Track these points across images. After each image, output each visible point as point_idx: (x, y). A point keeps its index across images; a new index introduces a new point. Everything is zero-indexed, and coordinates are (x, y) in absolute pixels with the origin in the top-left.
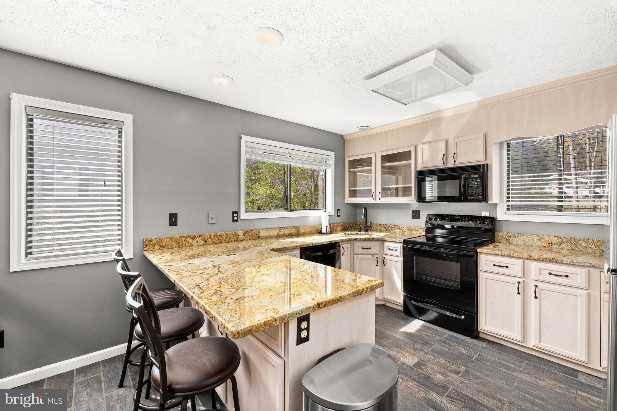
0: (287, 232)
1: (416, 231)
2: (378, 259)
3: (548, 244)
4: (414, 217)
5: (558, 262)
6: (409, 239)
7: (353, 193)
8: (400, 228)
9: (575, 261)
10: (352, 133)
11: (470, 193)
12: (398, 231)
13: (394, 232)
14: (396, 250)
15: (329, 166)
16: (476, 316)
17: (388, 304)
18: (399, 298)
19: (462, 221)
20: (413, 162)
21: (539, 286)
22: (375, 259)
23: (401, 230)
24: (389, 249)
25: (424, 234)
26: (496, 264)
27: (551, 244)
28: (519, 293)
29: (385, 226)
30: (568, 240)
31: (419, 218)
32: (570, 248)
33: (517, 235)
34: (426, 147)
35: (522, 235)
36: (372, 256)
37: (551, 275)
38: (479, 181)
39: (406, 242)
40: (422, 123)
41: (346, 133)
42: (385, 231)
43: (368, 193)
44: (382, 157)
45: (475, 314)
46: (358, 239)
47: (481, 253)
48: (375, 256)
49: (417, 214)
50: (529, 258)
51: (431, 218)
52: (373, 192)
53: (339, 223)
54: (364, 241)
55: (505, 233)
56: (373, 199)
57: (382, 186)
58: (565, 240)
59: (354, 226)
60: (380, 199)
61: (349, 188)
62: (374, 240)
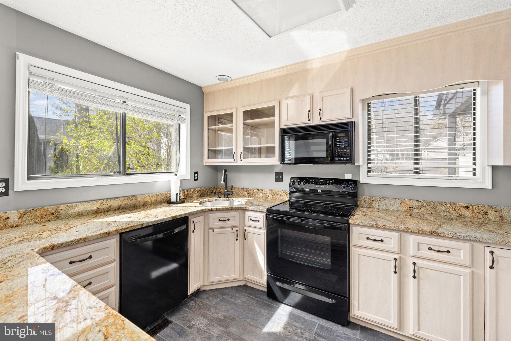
0: (115, 204)
1: (280, 196)
2: (238, 232)
3: (408, 208)
4: (277, 180)
5: (439, 235)
6: (272, 208)
7: (214, 153)
8: (263, 193)
9: (459, 235)
10: (211, 85)
11: (337, 154)
12: (261, 195)
13: (257, 197)
14: (259, 221)
15: (183, 120)
16: (348, 299)
17: (249, 284)
18: (262, 277)
19: (326, 184)
20: (276, 118)
21: (417, 264)
22: (234, 233)
23: (264, 195)
24: (251, 220)
25: (288, 199)
26: (371, 237)
27: (411, 208)
28: (395, 272)
29: (247, 190)
30: (427, 204)
31: (282, 181)
32: (430, 212)
33: (379, 199)
34: (291, 102)
35: (384, 198)
36: (231, 229)
37: (431, 251)
38: (347, 140)
39: (269, 211)
40: (286, 75)
41: (204, 86)
42: (247, 195)
43: (230, 153)
44: (244, 112)
45: (346, 298)
46: (214, 210)
47: (353, 224)
48: (235, 229)
49: (280, 177)
50: (408, 231)
51: (295, 182)
52: (234, 153)
53: (196, 188)
54: (222, 212)
55: (367, 197)
56: (234, 160)
57: (244, 146)
58: (425, 204)
59: (215, 190)
60: (241, 160)
61: (208, 147)
62: (234, 210)
